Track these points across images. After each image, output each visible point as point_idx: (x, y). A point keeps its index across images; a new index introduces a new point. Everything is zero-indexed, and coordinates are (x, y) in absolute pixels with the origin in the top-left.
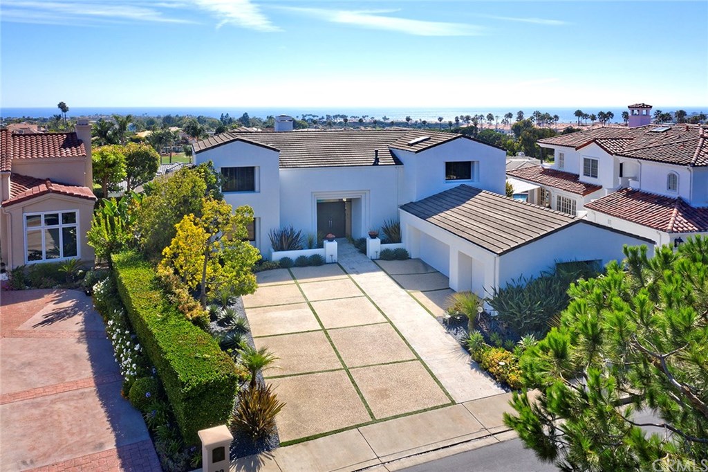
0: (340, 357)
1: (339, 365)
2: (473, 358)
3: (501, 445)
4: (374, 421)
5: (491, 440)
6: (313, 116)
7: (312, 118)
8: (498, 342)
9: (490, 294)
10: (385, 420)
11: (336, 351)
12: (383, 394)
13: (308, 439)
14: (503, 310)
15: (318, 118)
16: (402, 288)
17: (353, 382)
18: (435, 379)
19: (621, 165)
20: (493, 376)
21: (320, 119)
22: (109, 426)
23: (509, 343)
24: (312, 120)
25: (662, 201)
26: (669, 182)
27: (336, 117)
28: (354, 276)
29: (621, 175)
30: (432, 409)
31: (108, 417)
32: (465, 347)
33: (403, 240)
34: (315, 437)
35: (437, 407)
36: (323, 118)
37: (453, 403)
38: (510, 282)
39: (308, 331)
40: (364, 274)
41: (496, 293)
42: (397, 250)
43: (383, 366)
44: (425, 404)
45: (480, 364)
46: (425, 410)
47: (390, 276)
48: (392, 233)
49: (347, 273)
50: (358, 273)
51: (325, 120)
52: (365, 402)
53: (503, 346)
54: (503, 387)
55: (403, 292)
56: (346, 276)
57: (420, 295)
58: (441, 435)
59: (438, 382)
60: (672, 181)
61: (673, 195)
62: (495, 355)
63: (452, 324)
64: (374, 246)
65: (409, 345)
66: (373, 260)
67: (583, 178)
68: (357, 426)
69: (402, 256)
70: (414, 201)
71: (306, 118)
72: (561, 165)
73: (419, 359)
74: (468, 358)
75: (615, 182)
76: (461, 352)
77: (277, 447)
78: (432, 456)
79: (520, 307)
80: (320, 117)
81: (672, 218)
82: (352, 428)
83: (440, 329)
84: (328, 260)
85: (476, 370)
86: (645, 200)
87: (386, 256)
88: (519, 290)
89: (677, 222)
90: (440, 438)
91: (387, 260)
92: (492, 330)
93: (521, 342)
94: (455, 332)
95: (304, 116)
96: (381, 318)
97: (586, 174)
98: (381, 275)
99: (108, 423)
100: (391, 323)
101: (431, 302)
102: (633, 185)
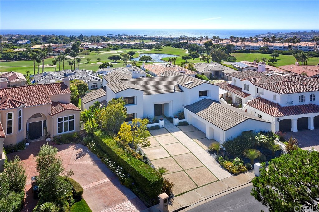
0: (180, 166)
1: (181, 170)
2: (221, 164)
3: (235, 192)
4: (198, 187)
5: (232, 191)
6: (112, 35)
7: (112, 36)
8: (228, 159)
9: (223, 143)
10: (201, 187)
11: (178, 164)
12: (197, 178)
13: (182, 194)
14: (228, 148)
15: (114, 36)
16: (191, 138)
17: (188, 175)
18: (211, 172)
19: (257, 89)
20: (228, 171)
21: (115, 36)
22: (123, 194)
23: (231, 159)
24: (112, 37)
25: (272, 104)
26: (274, 97)
27: (123, 35)
28: (172, 133)
29: (257, 92)
30: (213, 182)
31: (121, 191)
32: (217, 161)
33: (185, 118)
34: (184, 193)
35: (214, 182)
36: (117, 35)
37: (219, 180)
38: (228, 138)
39: (167, 157)
40: (176, 132)
41: (224, 142)
42: (184, 122)
43: (194, 169)
44: (211, 181)
45: (223, 167)
46: (211, 183)
47: (184, 133)
48: (181, 115)
49: (170, 133)
50: (173, 132)
51: (117, 36)
52: (194, 182)
53: (229, 160)
54: (232, 174)
55: (191, 140)
56: (169, 134)
57: (197, 141)
58: (218, 190)
59: (212, 173)
60: (275, 97)
61: (275, 102)
62: (227, 163)
63: (211, 153)
64: (176, 121)
65: (200, 161)
66: (176, 126)
67: (243, 90)
68: (194, 189)
69: (185, 124)
70: (189, 105)
71: (109, 36)
72: (235, 83)
73: (205, 166)
74: (219, 165)
75: (255, 94)
76: (216, 163)
77: (174, 197)
78: (217, 197)
79: (233, 147)
80: (115, 35)
81: (276, 112)
82: (193, 190)
83: (208, 154)
84: (161, 127)
85: (222, 169)
86: (266, 103)
87: (180, 124)
88: (232, 141)
89: (277, 113)
90: (218, 191)
91: (181, 126)
92: (225, 155)
93: (235, 159)
94: (212, 155)
95: (108, 35)
96: (188, 151)
97: (245, 89)
98: (181, 132)
99: (122, 193)
100: (192, 153)
101: (202, 144)
102: (262, 96)
